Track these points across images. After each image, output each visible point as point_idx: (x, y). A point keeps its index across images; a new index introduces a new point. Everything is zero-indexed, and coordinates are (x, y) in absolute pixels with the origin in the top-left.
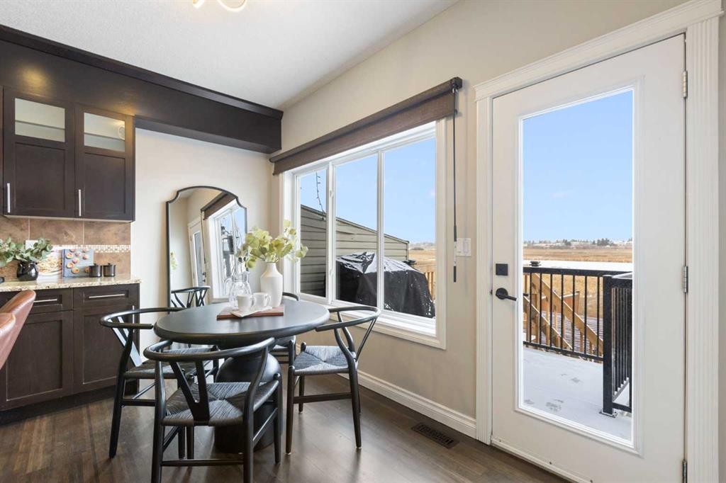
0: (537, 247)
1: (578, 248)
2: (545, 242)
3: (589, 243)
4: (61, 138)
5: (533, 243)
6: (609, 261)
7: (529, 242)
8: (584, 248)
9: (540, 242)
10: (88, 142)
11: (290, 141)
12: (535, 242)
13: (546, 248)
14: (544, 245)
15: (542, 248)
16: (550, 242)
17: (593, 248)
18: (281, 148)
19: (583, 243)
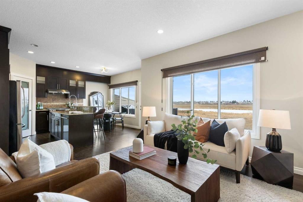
0: (209, 104)
1: (224, 104)
2: (212, 102)
3: (229, 102)
4: (75, 86)
5: (208, 102)
6: (233, 109)
7: (207, 102)
8: (227, 104)
9: (211, 102)
10: (79, 86)
11: (113, 82)
12: (209, 102)
13: (212, 104)
14: (212, 103)
15: (211, 104)
16: (214, 102)
17: (230, 104)
18: (110, 83)
19: (226, 102)
